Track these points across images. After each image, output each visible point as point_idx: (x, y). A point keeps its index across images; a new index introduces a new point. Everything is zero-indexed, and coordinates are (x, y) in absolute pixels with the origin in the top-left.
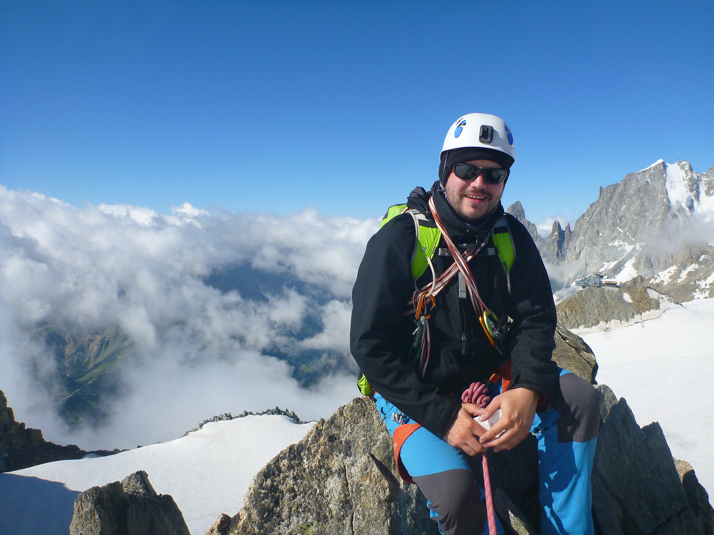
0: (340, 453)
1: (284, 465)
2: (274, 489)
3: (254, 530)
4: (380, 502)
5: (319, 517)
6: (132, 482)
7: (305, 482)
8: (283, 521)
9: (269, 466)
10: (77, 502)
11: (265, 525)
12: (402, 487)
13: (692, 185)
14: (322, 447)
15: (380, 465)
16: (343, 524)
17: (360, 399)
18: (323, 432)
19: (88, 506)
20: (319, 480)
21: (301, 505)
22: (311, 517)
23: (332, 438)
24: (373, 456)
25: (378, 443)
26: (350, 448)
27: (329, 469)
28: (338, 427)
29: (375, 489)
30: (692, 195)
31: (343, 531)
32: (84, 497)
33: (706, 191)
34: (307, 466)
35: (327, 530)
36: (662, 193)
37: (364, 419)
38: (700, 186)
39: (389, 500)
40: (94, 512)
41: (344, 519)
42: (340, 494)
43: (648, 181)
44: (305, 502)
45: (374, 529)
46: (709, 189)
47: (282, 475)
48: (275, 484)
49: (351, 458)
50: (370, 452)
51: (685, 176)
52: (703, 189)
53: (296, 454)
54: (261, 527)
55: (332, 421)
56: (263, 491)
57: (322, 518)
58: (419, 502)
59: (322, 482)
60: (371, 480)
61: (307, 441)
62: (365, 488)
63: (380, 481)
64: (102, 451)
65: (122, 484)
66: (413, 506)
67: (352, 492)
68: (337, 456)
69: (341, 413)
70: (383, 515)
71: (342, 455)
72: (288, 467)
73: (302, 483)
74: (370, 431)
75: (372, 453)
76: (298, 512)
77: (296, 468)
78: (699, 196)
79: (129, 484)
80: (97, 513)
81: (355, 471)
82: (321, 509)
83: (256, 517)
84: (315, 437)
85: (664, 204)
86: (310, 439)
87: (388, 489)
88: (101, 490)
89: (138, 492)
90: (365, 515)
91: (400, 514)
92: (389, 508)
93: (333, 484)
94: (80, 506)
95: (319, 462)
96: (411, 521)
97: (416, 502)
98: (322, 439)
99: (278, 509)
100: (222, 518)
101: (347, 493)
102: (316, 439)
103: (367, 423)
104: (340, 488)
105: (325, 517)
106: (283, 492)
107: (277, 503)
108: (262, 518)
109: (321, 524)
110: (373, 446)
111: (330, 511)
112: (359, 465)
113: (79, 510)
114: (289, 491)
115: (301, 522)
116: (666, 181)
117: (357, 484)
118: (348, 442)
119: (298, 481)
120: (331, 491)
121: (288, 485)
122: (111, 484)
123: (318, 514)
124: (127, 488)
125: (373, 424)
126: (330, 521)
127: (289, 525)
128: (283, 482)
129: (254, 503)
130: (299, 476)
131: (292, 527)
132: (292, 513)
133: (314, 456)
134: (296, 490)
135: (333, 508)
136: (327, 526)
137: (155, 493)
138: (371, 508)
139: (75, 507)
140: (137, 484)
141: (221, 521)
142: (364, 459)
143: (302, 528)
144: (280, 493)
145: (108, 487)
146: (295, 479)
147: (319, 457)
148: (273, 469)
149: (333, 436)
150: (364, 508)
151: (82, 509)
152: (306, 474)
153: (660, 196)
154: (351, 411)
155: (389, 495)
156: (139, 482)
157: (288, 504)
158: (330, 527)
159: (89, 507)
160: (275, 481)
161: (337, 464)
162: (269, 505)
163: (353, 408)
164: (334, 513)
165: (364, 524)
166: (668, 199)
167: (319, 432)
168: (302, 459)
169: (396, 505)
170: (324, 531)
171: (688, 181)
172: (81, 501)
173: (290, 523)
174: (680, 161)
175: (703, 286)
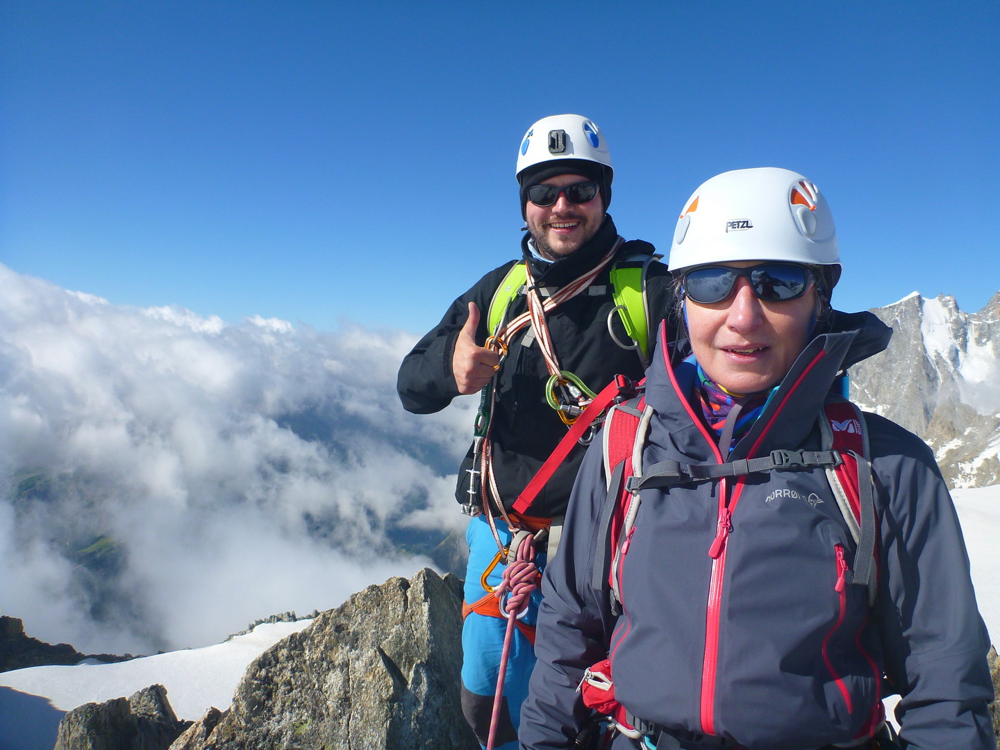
0: (346, 645)
1: (283, 655)
2: (268, 680)
3: (241, 723)
4: (381, 701)
5: (315, 714)
6: (145, 699)
7: (304, 676)
8: (274, 716)
9: (265, 655)
10: (63, 724)
11: (253, 719)
12: (409, 687)
13: (958, 330)
14: (327, 638)
15: (388, 662)
16: (339, 723)
17: (376, 586)
18: (330, 621)
19: (78, 729)
20: (319, 673)
21: (297, 701)
22: (306, 714)
23: (339, 628)
24: (381, 652)
25: (390, 637)
26: (357, 640)
27: (332, 662)
28: (348, 617)
29: (377, 686)
30: (957, 343)
31: (338, 731)
32: (73, 716)
33: (976, 339)
34: (307, 658)
35: (321, 729)
36: (916, 338)
37: (378, 610)
38: (968, 331)
39: (392, 700)
40: (86, 738)
41: (341, 718)
42: (340, 690)
43: (897, 320)
44: (302, 697)
45: (372, 730)
46: (981, 336)
47: (279, 666)
48: (270, 675)
49: (357, 651)
50: (379, 647)
51: (948, 316)
52: (972, 335)
53: (297, 643)
54: (248, 721)
55: (342, 610)
56: (256, 682)
57: (317, 716)
58: (428, 705)
59: (323, 676)
60: (374, 676)
61: (312, 630)
62: (367, 685)
63: (385, 678)
64: (106, 655)
65: (129, 702)
66: (420, 709)
67: (353, 688)
68: (342, 648)
69: (353, 602)
70: (383, 715)
71: (348, 647)
72: (287, 657)
73: (300, 676)
74: (382, 623)
75: (381, 647)
76: (293, 708)
77: (295, 659)
78: (966, 346)
79: (139, 703)
80: (90, 740)
81: (359, 665)
82: (317, 705)
83: (245, 709)
84: (321, 625)
85: (918, 354)
86: (314, 628)
87: (392, 688)
88: (98, 709)
89: (152, 715)
90: (363, 714)
91: (404, 716)
92: (391, 708)
93: (334, 679)
94: (67, 729)
95: (322, 654)
96: (415, 724)
97: (424, 705)
98: (328, 628)
99: (270, 702)
100: (210, 712)
101: (347, 689)
102: (321, 628)
103: (381, 615)
104: (340, 683)
105: (321, 715)
106: (277, 684)
107: (269, 696)
108: (251, 711)
109: (316, 722)
110: (384, 640)
111: (327, 708)
112: (364, 659)
113: (65, 735)
114: (285, 684)
115: (294, 719)
116: (921, 322)
117: (359, 680)
118: (356, 634)
119: (297, 673)
120: (331, 686)
121: (285, 678)
122: (113, 701)
123: (314, 711)
124: (136, 709)
125: (387, 615)
126: (326, 719)
127: (281, 721)
128: (279, 674)
129: (244, 694)
130: (298, 668)
131: (283, 723)
132: (286, 708)
133: (317, 647)
134: (293, 683)
135: (331, 706)
136: (322, 725)
137: (175, 718)
138: (370, 707)
139: (60, 730)
140: (151, 703)
141: (208, 715)
142: (370, 653)
143: (294, 725)
144: (274, 685)
145: (109, 706)
146: (293, 671)
147: (322, 648)
148: (270, 658)
149: (341, 626)
150: (363, 706)
151: (70, 734)
152: (306, 666)
153: (913, 342)
154: (364, 600)
155: (393, 695)
156: (153, 701)
157: (282, 698)
158: (325, 726)
159: (80, 731)
160: (270, 672)
161: (341, 657)
162: (261, 697)
163: (366, 596)
164: (331, 710)
165: (361, 724)
166: (924, 347)
167: (325, 621)
168: (303, 650)
169: (399, 706)
170: (318, 730)
171: (952, 323)
172: (69, 723)
173: (282, 719)
174: (942, 296)
175: (967, 471)
